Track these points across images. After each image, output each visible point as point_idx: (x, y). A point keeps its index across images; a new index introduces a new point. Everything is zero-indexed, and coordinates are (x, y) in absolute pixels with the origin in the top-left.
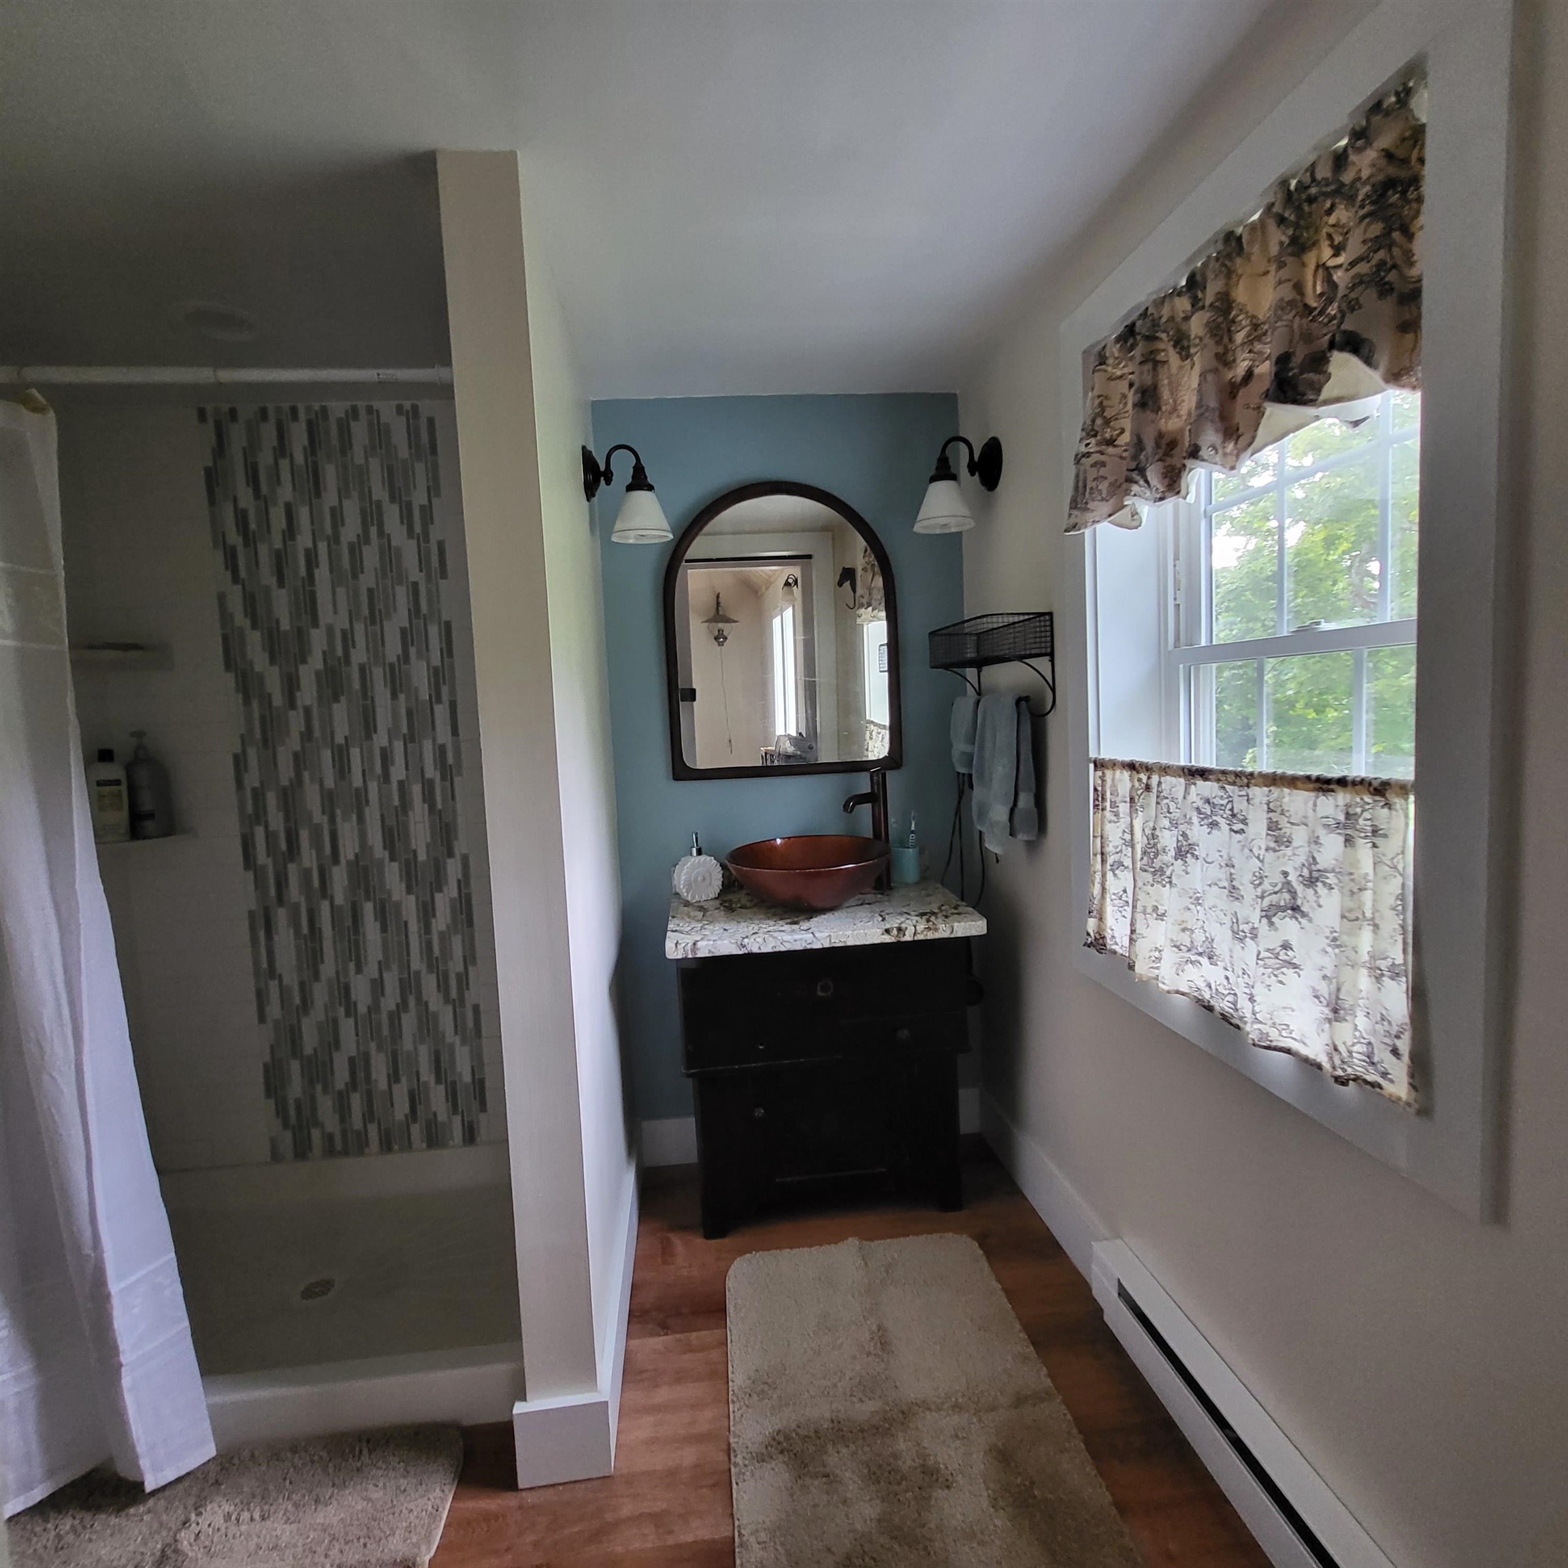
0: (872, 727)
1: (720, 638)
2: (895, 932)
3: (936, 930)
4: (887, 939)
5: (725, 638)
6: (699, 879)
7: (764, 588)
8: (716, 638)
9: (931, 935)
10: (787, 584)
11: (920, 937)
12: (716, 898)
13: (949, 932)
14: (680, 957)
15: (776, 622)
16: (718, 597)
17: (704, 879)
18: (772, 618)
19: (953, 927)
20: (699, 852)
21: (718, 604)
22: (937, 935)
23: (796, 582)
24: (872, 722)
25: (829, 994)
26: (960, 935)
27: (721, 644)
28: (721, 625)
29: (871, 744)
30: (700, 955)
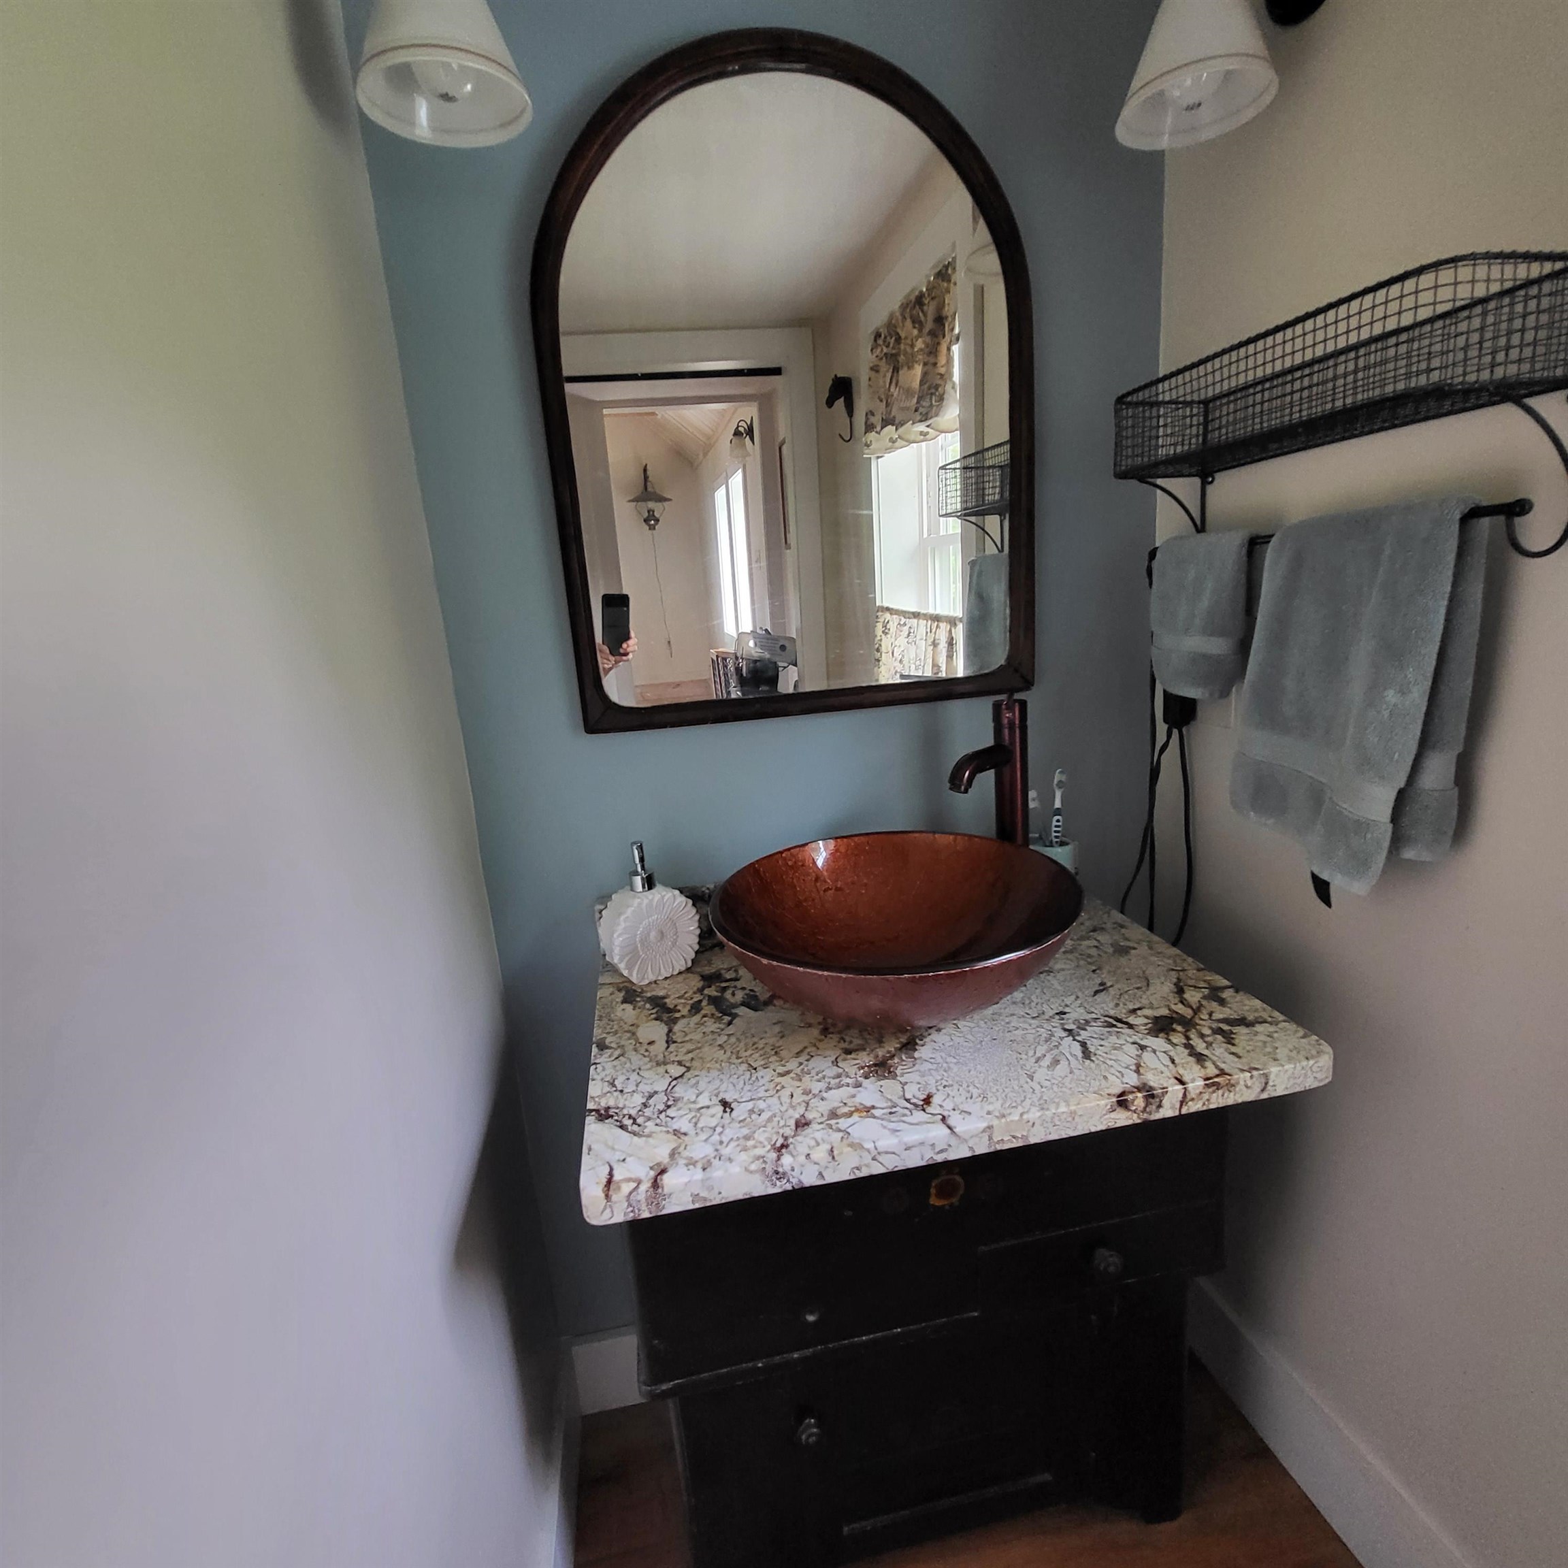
0: (887, 616)
1: (651, 520)
2: (1139, 1100)
3: (1231, 1086)
4: (1122, 1119)
5: (657, 520)
6: (653, 934)
7: (701, 456)
8: (646, 521)
9: (1218, 1100)
10: (737, 433)
11: (1194, 1107)
12: (688, 970)
13: (1257, 1088)
14: (619, 1218)
15: (720, 495)
16: (645, 470)
17: (662, 934)
18: (714, 490)
19: (1266, 1076)
20: (650, 883)
21: (646, 478)
22: (1230, 1099)
23: (750, 431)
24: (888, 609)
25: (955, 1200)
26: (1280, 1092)
27: (652, 528)
28: (651, 505)
29: (886, 644)
30: (671, 1207)
